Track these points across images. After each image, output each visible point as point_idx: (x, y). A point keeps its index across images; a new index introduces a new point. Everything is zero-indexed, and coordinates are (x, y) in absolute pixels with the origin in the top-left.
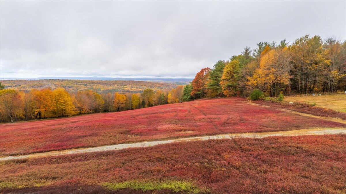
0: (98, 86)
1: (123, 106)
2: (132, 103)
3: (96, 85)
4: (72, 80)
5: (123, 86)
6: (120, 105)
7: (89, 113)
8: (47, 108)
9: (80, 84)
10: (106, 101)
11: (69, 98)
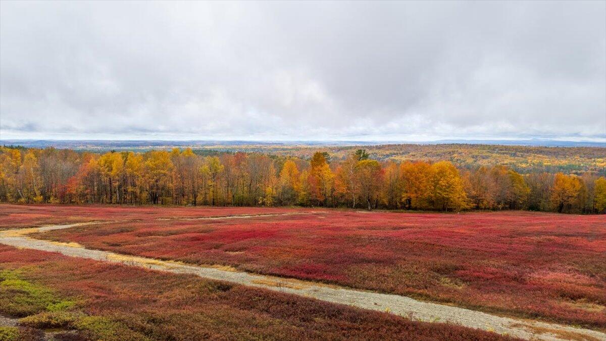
0: (538, 157)
1: (572, 201)
2: (595, 197)
3: (534, 156)
4: (489, 145)
5: (593, 159)
6: (565, 199)
7: (494, 209)
8: (420, 192)
9: (504, 153)
10: (534, 188)
11: (457, 179)
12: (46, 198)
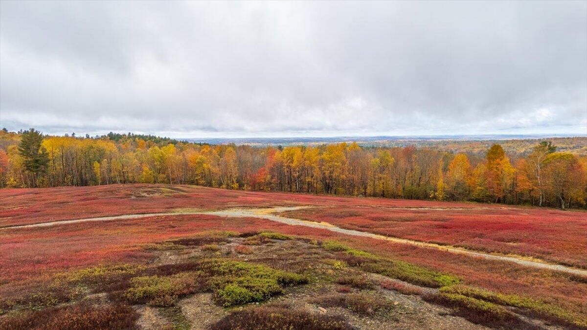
12: (241, 186)
